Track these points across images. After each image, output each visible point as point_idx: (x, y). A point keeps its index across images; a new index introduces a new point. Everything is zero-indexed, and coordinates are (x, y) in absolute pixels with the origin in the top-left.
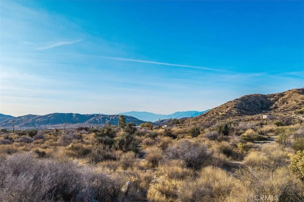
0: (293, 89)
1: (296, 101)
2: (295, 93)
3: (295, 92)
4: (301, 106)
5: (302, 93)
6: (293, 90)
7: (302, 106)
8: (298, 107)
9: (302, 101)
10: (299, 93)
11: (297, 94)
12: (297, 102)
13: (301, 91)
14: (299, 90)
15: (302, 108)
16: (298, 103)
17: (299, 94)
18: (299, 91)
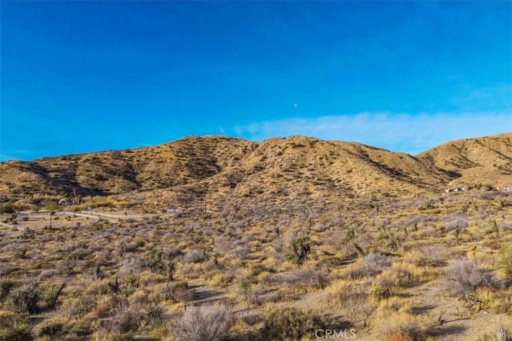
0: (10, 161)
1: (8, 184)
2: (13, 169)
3: (15, 166)
4: (17, 197)
5: (27, 169)
6: (11, 163)
7: (20, 197)
8: (9, 197)
9: (22, 184)
10: (22, 169)
11: (16, 171)
12: (10, 188)
13: (26, 166)
14: (23, 163)
15: (17, 200)
16: (12, 189)
17: (20, 170)
18: (23, 166)
